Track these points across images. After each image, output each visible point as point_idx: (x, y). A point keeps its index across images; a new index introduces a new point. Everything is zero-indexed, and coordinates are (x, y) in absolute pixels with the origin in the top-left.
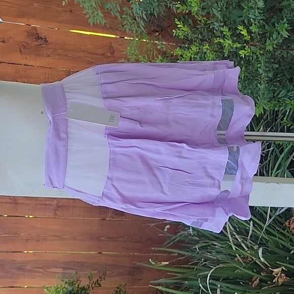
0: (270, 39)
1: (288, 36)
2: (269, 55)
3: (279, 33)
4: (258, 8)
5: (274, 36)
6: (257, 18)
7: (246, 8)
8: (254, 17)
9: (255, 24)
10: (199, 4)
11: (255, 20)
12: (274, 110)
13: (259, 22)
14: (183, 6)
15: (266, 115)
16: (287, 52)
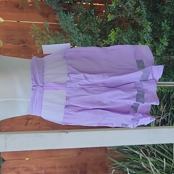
0: (158, 49)
1: (168, 45)
2: (159, 59)
3: (162, 44)
4: (148, 32)
5: (160, 47)
6: (149, 38)
7: (142, 34)
8: (147, 38)
9: (148, 42)
10: (115, 37)
11: (148, 40)
12: (167, 92)
13: (150, 40)
14: (106, 41)
15: (163, 99)
16: (169, 58)
